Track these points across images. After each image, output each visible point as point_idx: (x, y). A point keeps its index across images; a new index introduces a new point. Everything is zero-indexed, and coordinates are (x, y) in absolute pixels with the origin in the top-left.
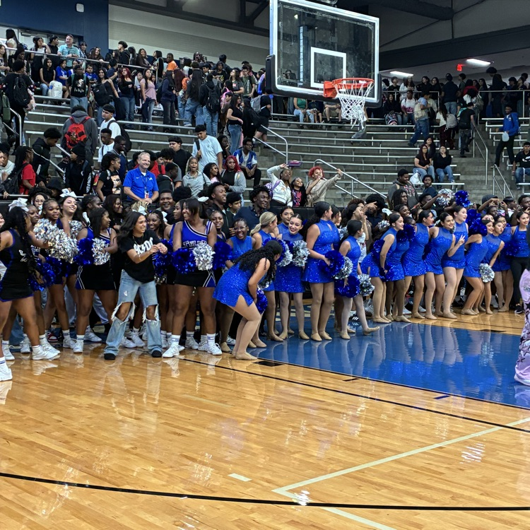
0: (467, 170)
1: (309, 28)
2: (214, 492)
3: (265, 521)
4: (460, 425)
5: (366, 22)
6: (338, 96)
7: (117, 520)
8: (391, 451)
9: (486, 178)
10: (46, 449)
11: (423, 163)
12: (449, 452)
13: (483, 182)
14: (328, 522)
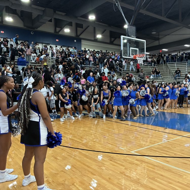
0: (163, 75)
1: (130, 43)
2: (116, 152)
3: (130, 159)
4: (171, 135)
5: (143, 41)
6: (137, 58)
7: (95, 158)
8: (156, 142)
9: (168, 76)
10: (76, 141)
11: (153, 73)
12: (171, 143)
13: (167, 77)
14: (145, 160)
